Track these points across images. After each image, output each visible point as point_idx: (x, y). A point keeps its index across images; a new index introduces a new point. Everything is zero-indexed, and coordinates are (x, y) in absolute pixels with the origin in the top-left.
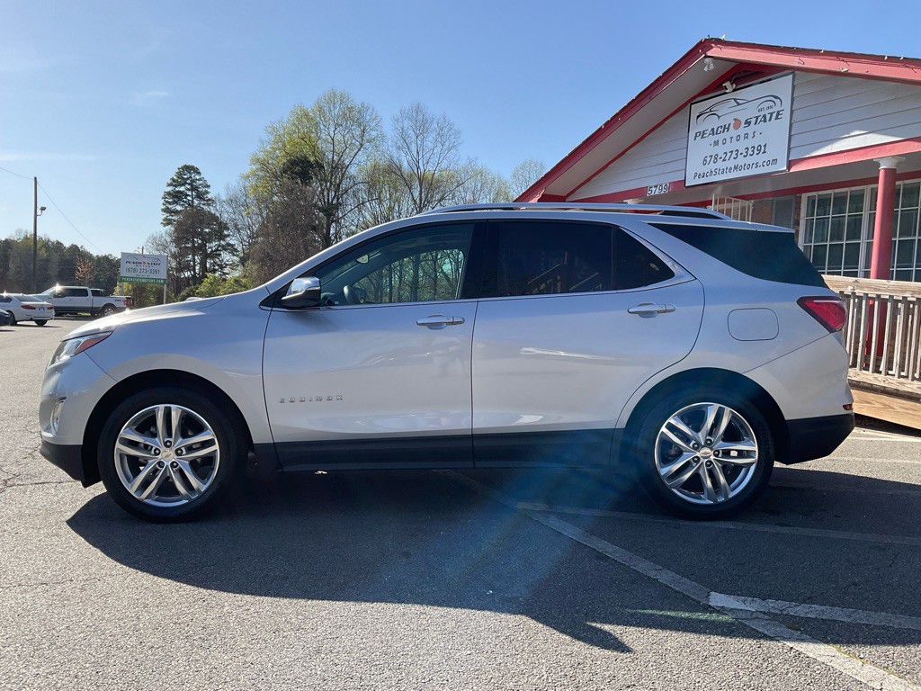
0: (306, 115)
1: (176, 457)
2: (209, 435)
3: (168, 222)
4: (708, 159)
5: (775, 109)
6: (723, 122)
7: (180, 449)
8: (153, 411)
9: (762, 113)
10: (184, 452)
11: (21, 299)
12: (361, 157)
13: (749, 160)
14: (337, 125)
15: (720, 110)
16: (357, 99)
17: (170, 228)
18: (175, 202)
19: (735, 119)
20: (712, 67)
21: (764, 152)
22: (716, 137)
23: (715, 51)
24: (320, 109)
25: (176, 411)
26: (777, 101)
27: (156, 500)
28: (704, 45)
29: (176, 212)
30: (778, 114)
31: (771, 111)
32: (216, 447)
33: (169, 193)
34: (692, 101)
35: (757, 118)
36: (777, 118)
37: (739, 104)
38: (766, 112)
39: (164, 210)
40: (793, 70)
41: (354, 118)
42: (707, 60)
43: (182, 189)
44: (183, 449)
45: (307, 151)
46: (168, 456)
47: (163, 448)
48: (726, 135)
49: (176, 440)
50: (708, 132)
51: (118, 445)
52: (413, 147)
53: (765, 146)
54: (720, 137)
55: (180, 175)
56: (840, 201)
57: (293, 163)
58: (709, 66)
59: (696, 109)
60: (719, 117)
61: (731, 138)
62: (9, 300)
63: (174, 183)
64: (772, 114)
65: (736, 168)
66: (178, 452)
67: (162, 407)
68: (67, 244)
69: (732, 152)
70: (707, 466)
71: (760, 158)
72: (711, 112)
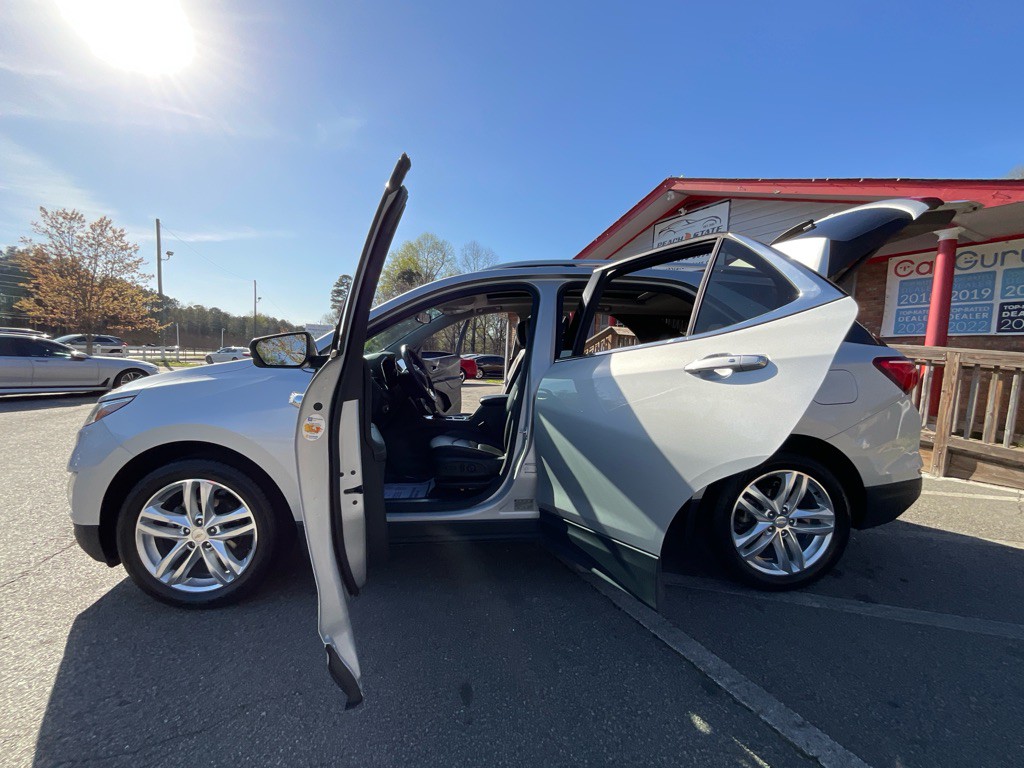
0: (412, 246)
1: (208, 536)
2: (245, 512)
3: (334, 307)
5: (716, 226)
6: (677, 236)
7: (213, 527)
8: (181, 486)
10: (218, 531)
11: (242, 351)
12: (443, 270)
14: (429, 252)
15: (676, 228)
16: (440, 238)
17: (335, 310)
18: (338, 296)
19: (686, 234)
20: (673, 197)
23: (678, 187)
24: (419, 243)
25: (207, 487)
26: (718, 220)
27: (188, 584)
28: (670, 182)
29: (339, 301)
30: (718, 228)
31: (713, 227)
32: (253, 526)
33: (335, 291)
34: (655, 223)
35: (703, 232)
36: (717, 231)
37: (689, 223)
38: (710, 228)
39: (333, 300)
40: (728, 198)
41: (438, 247)
42: (670, 192)
43: (342, 288)
44: (217, 528)
45: (412, 267)
46: (198, 536)
47: (192, 527)
49: (207, 518)
50: (667, 243)
51: (139, 526)
52: (472, 265)
55: (341, 280)
57: (404, 273)
58: (671, 196)
59: (659, 228)
60: (675, 232)
62: (235, 351)
63: (338, 285)
64: (714, 229)
66: (211, 532)
67: (189, 482)
68: (279, 320)
70: (783, 535)
72: (669, 229)
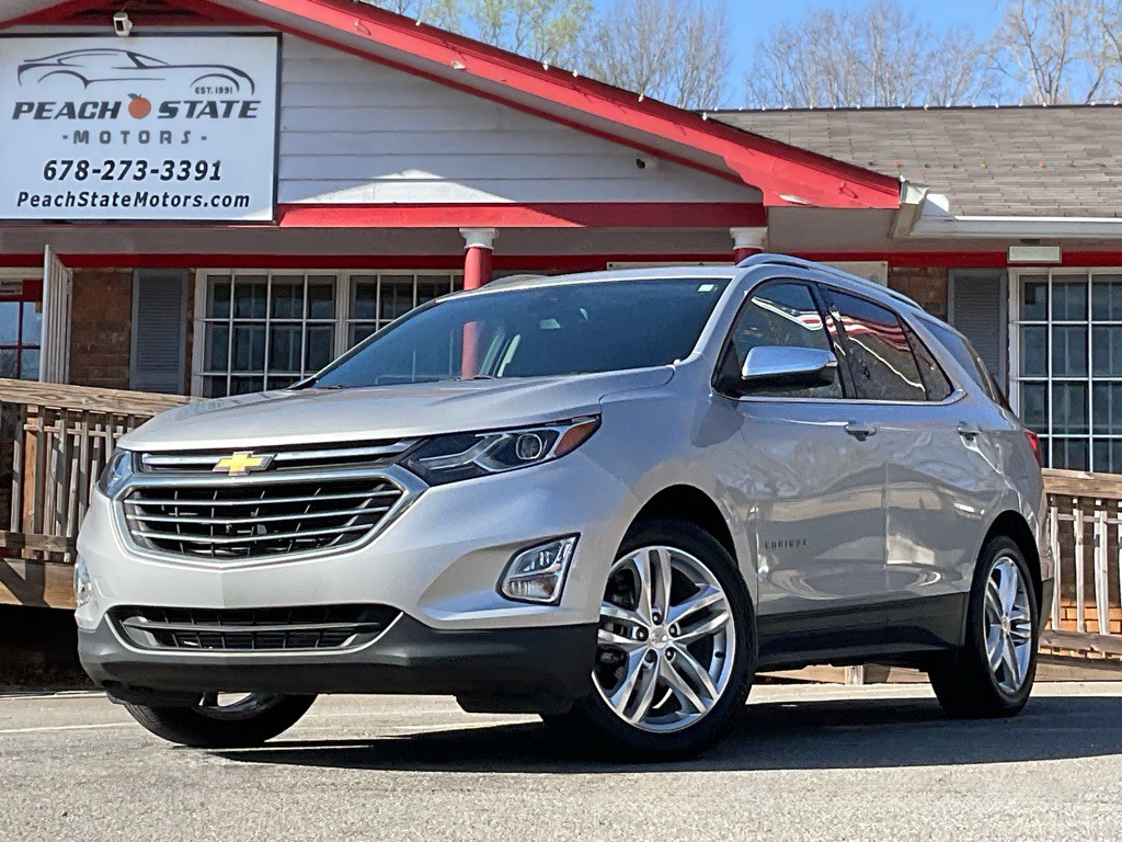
1: (672, 640)
4: (60, 169)
5: (240, 97)
6: (100, 93)
7: (674, 625)
9: (206, 98)
10: (679, 631)
13: (174, 187)
15: (93, 67)
19: (133, 96)
21: (216, 177)
22: (80, 125)
26: (242, 80)
30: (246, 106)
31: (229, 97)
34: (2, 31)
35: (193, 105)
36: (243, 114)
37: (141, 66)
38: (216, 98)
44: (677, 625)
48: (113, 126)
50: (56, 109)
53: (217, 165)
54: (94, 127)
56: (286, 291)
59: (15, 50)
60: (86, 82)
61: (125, 133)
64: (230, 105)
65: (141, 198)
69: (129, 163)
71: (206, 188)
